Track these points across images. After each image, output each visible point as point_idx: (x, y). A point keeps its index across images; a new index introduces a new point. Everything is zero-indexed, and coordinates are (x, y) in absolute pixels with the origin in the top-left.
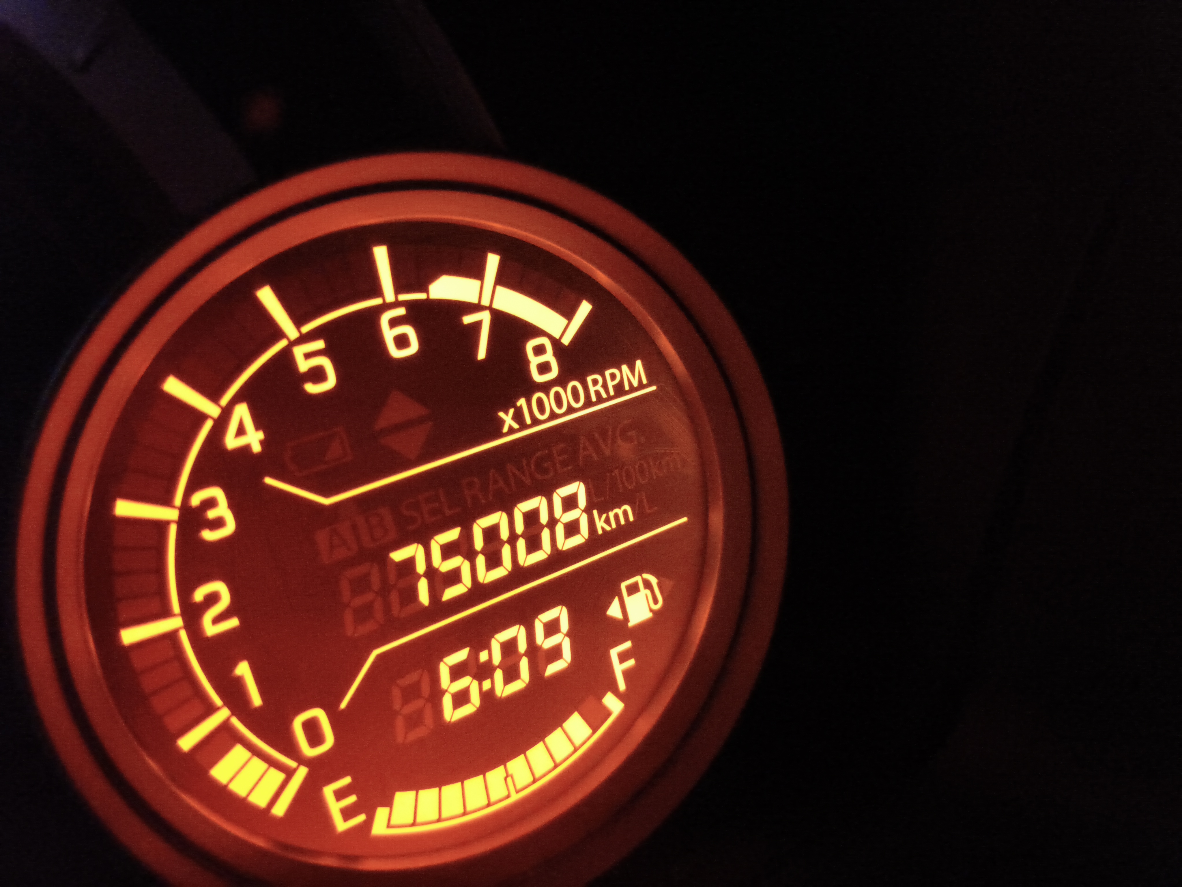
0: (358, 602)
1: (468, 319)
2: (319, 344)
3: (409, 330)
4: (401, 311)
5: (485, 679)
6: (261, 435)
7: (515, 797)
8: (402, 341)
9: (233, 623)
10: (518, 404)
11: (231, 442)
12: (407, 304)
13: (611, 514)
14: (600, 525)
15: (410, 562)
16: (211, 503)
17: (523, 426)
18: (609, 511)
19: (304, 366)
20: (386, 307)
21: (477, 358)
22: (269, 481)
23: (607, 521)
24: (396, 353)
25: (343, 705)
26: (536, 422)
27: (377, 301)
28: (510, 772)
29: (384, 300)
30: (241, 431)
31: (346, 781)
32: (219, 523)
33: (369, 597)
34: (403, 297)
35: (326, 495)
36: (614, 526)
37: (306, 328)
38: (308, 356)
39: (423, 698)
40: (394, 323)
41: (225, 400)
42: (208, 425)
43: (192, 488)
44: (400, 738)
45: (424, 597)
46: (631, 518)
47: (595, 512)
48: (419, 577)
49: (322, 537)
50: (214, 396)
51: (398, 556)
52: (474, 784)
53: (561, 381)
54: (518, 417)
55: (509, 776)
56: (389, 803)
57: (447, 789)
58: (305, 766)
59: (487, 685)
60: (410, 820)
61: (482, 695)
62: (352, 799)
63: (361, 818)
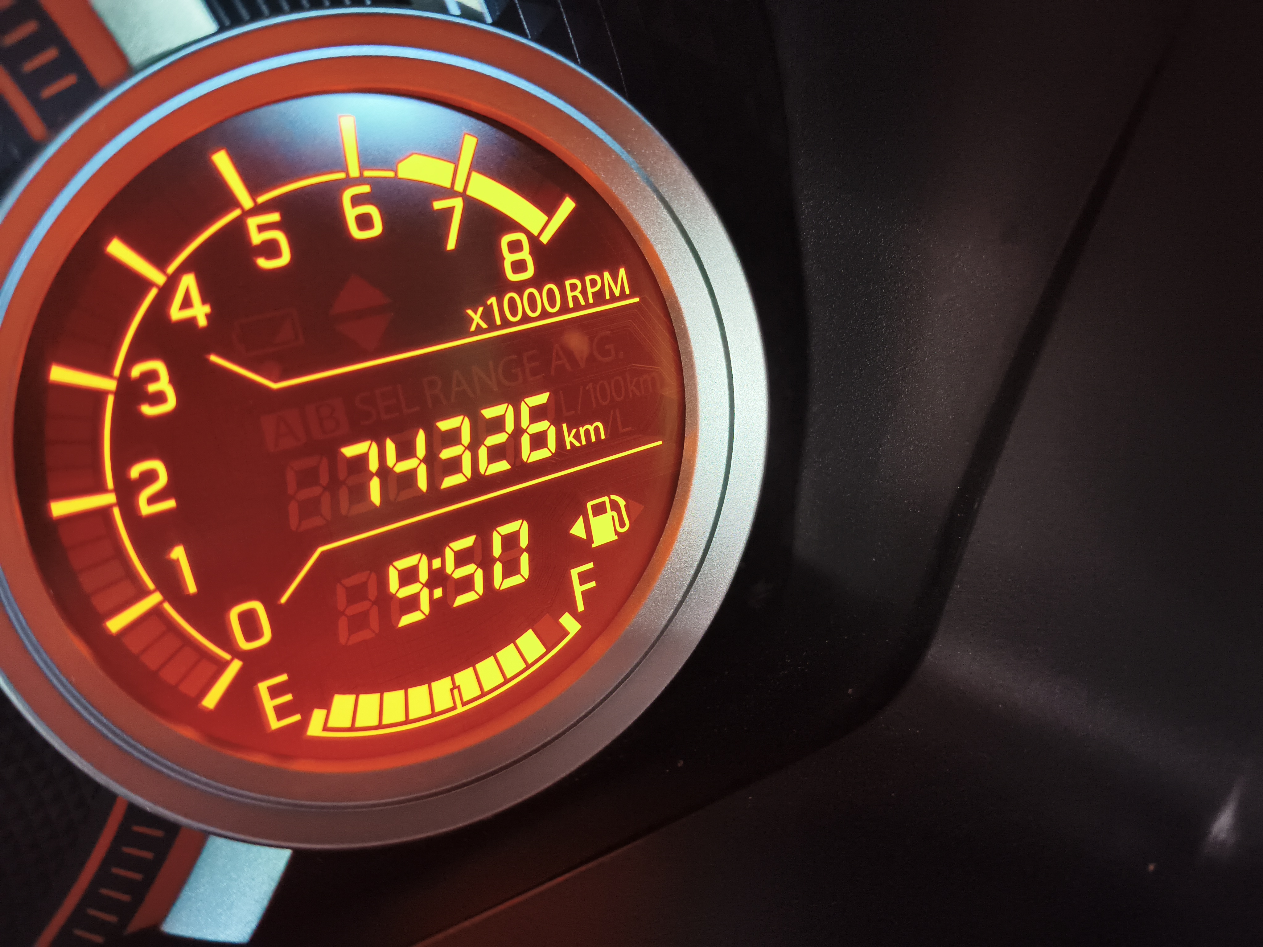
0: (305, 494)
1: (438, 205)
2: (275, 217)
3: (372, 210)
4: (366, 189)
5: (436, 587)
6: (208, 309)
7: (460, 709)
8: (364, 222)
9: (170, 504)
10: (489, 302)
11: (176, 313)
12: (375, 181)
13: (582, 430)
14: (569, 439)
15: (363, 458)
17: (492, 327)
18: (580, 427)
19: (257, 238)
20: (349, 182)
21: (446, 247)
22: (214, 358)
23: (577, 437)
24: (357, 234)
25: (284, 600)
26: (506, 323)
27: (340, 176)
28: (457, 684)
29: (348, 175)
30: (187, 303)
31: (283, 678)
32: (159, 398)
33: (316, 491)
34: (368, 174)
35: (275, 379)
36: (584, 443)
37: (261, 199)
38: (262, 228)
39: (370, 600)
40: (357, 201)
41: (170, 269)
42: (153, 292)
43: (132, 359)
44: (343, 640)
45: (375, 497)
46: (603, 437)
47: (565, 426)
48: (372, 475)
49: (268, 423)
50: (159, 262)
51: (350, 451)
52: (418, 693)
53: (537, 282)
55: (455, 687)
56: (326, 705)
57: (389, 696)
58: (240, 658)
59: (438, 593)
60: (348, 724)
61: (433, 602)
62: (288, 697)
63: (297, 718)
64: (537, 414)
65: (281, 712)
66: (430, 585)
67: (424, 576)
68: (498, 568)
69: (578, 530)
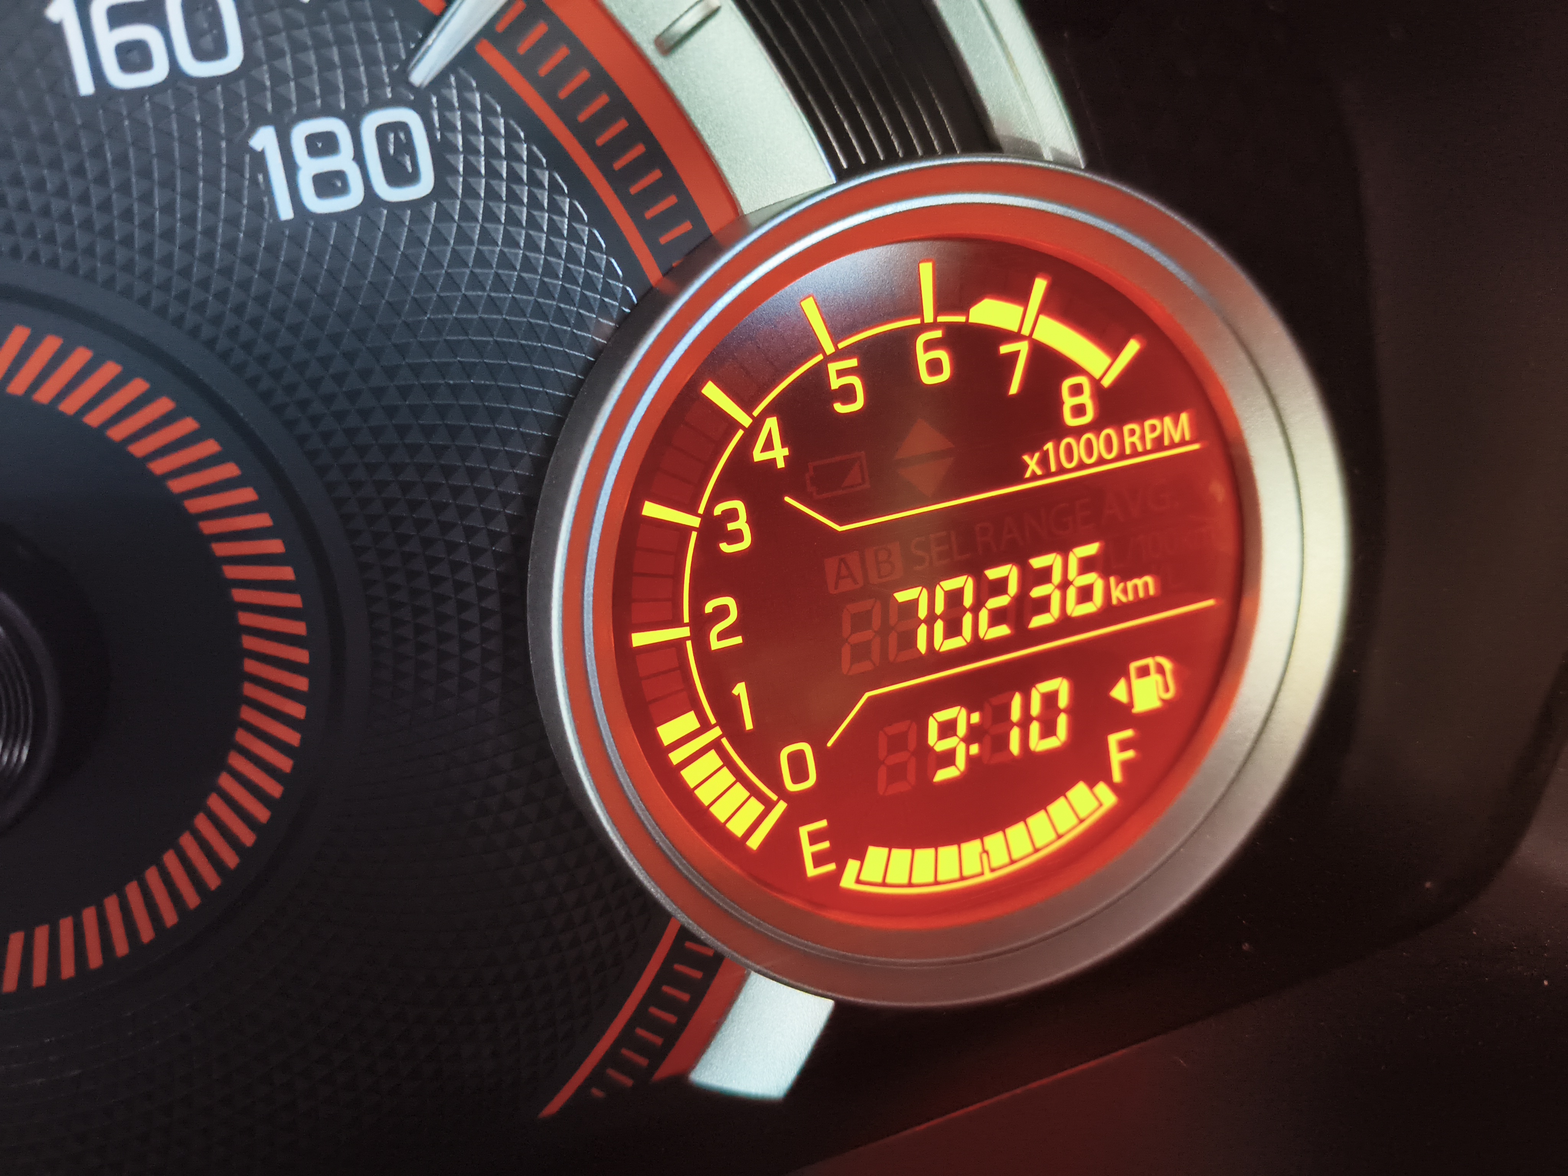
0: (857, 638)
1: (1005, 349)
2: (853, 363)
3: (943, 355)
4: (938, 334)
5: (973, 743)
6: (786, 451)
7: (989, 876)
8: (935, 367)
9: (738, 640)
10: (1045, 448)
11: (758, 455)
12: (947, 327)
13: (1130, 585)
14: (1117, 594)
15: (913, 604)
16: (732, 515)
17: (1048, 474)
18: (1128, 581)
19: (836, 383)
20: (924, 327)
21: (1008, 392)
23: (1125, 591)
24: (927, 379)
25: (830, 744)
26: (1062, 470)
27: (916, 321)
28: (986, 848)
29: (923, 320)
30: (768, 446)
31: (823, 824)
32: (737, 536)
34: (941, 319)
35: (841, 522)
36: (1131, 597)
37: (843, 345)
38: (841, 373)
40: (930, 346)
41: (757, 412)
42: (740, 433)
43: (719, 495)
44: (881, 790)
45: (922, 646)
46: (1152, 592)
47: (1112, 580)
48: (920, 622)
49: (831, 565)
50: (747, 406)
51: (902, 596)
52: (948, 853)
53: (1095, 427)
54: (1044, 462)
55: (985, 852)
56: (861, 857)
57: (920, 853)
58: (785, 801)
59: (974, 749)
60: (879, 880)
61: (969, 759)
62: (826, 845)
63: (832, 867)
64: (1086, 566)
65: (819, 859)
66: (968, 740)
67: (962, 730)
68: (1035, 728)
69: (1119, 692)
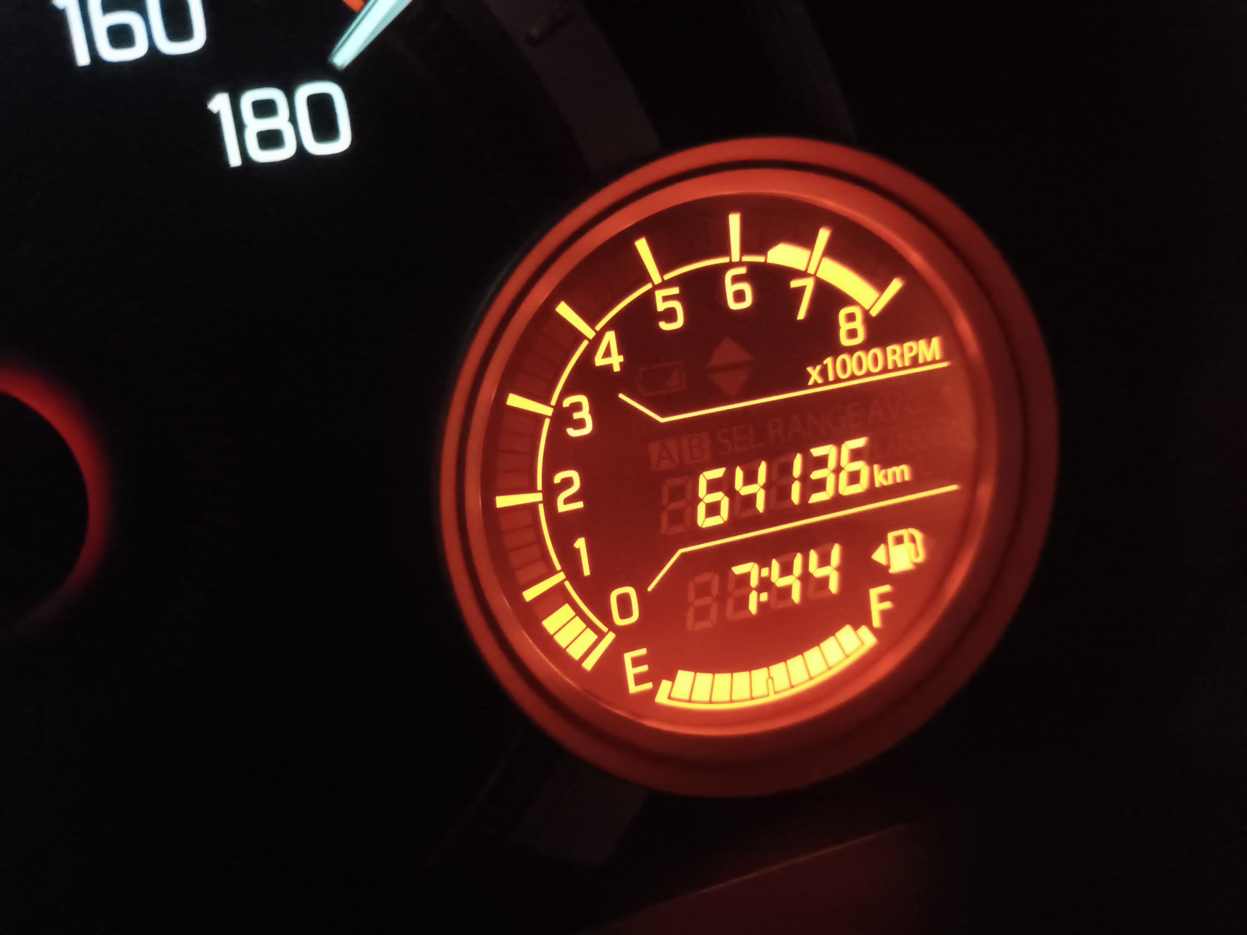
0: (674, 506)
1: (795, 284)
2: (675, 291)
3: (746, 288)
4: (742, 271)
5: (763, 592)
6: (621, 359)
7: (773, 698)
8: (739, 296)
9: (580, 505)
10: (825, 362)
11: (599, 361)
12: (750, 265)
13: (890, 471)
14: (879, 479)
16: (577, 407)
17: (827, 382)
18: (888, 469)
19: (661, 306)
20: (731, 265)
21: (797, 318)
22: (622, 396)
23: (886, 477)
24: (733, 305)
25: (650, 589)
26: (837, 380)
27: (725, 260)
28: (771, 675)
29: (731, 260)
30: (607, 354)
31: (643, 652)
32: (580, 424)
33: (681, 504)
34: (746, 259)
35: (663, 415)
36: (890, 481)
37: (667, 277)
38: (666, 299)
39: (712, 596)
40: (736, 279)
41: (599, 327)
42: (585, 343)
43: (567, 392)
44: (689, 626)
46: (907, 478)
49: (654, 448)
50: (592, 322)
52: (741, 677)
53: (866, 346)
54: (824, 373)
55: (771, 678)
56: (672, 678)
57: (719, 677)
58: (614, 632)
59: (764, 597)
60: (686, 697)
61: (760, 604)
62: (644, 668)
63: (649, 686)
64: (856, 455)
65: (640, 679)
66: (759, 590)
67: (754, 581)
69: (879, 556)
